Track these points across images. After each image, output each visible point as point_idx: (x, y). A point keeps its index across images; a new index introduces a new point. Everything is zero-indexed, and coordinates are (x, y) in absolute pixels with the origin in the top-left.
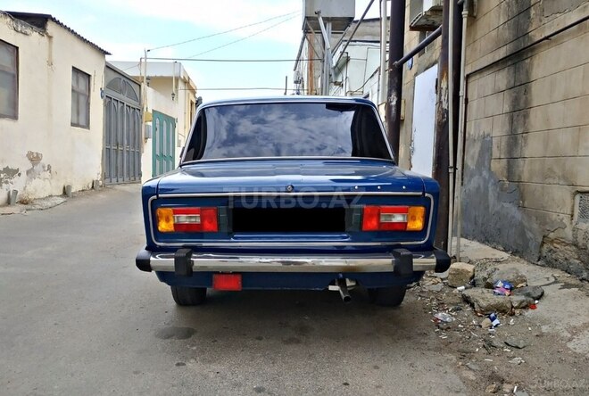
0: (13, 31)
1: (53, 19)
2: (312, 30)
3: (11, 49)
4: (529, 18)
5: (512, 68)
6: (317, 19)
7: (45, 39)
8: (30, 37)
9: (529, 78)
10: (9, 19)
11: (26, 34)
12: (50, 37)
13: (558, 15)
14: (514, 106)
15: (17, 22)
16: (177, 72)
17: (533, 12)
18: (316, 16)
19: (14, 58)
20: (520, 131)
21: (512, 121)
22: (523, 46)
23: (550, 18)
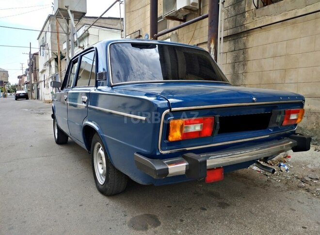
2: (63, 17)
4: (244, 17)
5: (233, 41)
6: (66, 10)
9: (245, 46)
13: (266, 17)
14: (235, 60)
17: (247, 15)
18: (66, 8)
20: (240, 72)
21: (234, 67)
22: (240, 31)
23: (261, 18)
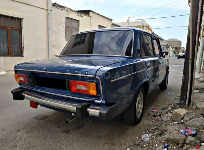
0: (78, 16)
1: (91, 11)
3: (77, 21)
7: (89, 17)
8: (84, 18)
10: (76, 13)
11: (82, 16)
12: (91, 17)
15: (79, 13)
16: (143, 24)
19: (78, 24)
